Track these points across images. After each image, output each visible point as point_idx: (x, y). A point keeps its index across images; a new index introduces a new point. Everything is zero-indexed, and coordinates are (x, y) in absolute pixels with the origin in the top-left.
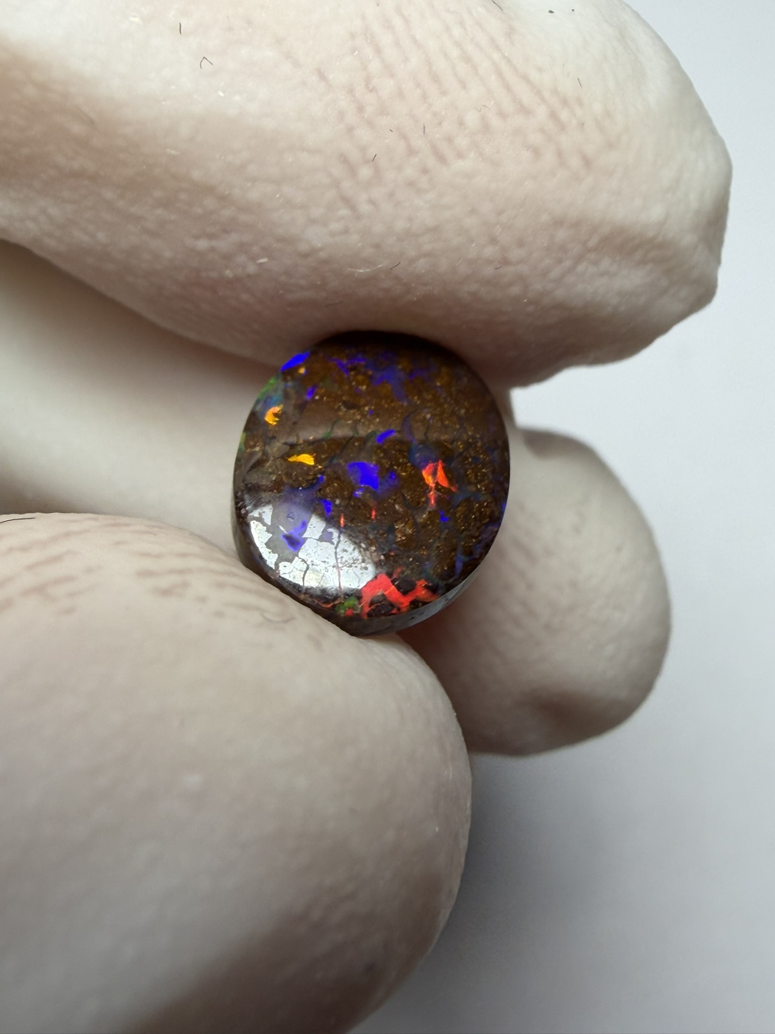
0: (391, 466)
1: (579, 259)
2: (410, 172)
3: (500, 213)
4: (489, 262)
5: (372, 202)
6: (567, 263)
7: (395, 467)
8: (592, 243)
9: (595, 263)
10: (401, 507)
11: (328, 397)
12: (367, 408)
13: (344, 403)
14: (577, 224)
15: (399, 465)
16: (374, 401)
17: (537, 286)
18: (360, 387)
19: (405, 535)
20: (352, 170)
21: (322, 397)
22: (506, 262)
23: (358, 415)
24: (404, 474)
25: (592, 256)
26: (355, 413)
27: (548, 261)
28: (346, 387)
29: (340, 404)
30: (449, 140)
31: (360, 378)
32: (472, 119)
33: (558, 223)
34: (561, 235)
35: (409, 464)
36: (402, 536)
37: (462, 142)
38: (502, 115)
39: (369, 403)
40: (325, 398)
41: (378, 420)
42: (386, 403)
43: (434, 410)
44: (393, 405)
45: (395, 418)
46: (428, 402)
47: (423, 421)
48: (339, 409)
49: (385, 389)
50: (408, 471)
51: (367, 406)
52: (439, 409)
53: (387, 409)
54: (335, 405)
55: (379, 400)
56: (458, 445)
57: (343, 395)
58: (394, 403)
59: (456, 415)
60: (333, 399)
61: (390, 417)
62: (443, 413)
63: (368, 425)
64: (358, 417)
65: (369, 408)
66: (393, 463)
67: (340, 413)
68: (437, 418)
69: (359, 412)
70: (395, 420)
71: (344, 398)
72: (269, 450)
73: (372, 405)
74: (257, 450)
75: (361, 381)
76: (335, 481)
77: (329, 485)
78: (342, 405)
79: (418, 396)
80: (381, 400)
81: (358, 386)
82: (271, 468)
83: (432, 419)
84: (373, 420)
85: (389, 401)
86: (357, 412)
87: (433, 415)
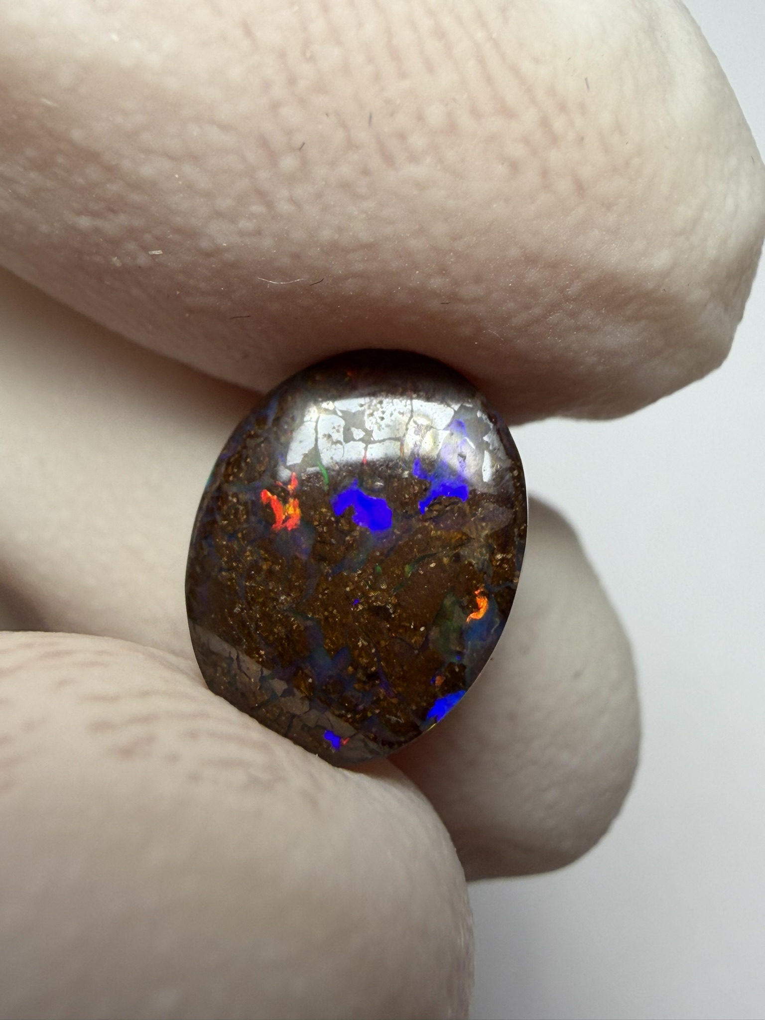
0: (337, 522)
7: (333, 519)
11: (407, 629)
12: (360, 607)
13: (387, 617)
15: (329, 523)
16: (350, 619)
18: (366, 643)
21: (417, 628)
23: (370, 598)
24: (324, 510)
26: (374, 601)
28: (383, 643)
29: (393, 616)
31: (364, 661)
35: (316, 523)
39: (357, 617)
40: (412, 627)
41: (348, 589)
42: (334, 617)
43: (274, 607)
44: (326, 613)
45: (326, 592)
46: (280, 619)
47: (291, 590)
48: (395, 606)
49: (334, 641)
50: (317, 515)
51: (360, 610)
52: (267, 609)
53: (334, 607)
54: (400, 615)
55: (344, 621)
56: (252, 556)
57: (389, 629)
58: (324, 616)
59: (248, 603)
60: (403, 624)
61: (332, 593)
62: (263, 604)
63: (360, 582)
64: (372, 594)
65: (358, 608)
66: (335, 525)
67: (394, 600)
68: (272, 594)
69: (370, 601)
70: (325, 590)
71: (388, 626)
72: (484, 552)
73: (353, 612)
74: (499, 556)
75: (364, 655)
76: (407, 500)
77: (415, 495)
78: (391, 614)
79: (291, 631)
80: (341, 620)
81: (369, 645)
82: (482, 527)
83: (278, 594)
84: (354, 589)
85: (330, 620)
86: (373, 602)
87: (277, 600)
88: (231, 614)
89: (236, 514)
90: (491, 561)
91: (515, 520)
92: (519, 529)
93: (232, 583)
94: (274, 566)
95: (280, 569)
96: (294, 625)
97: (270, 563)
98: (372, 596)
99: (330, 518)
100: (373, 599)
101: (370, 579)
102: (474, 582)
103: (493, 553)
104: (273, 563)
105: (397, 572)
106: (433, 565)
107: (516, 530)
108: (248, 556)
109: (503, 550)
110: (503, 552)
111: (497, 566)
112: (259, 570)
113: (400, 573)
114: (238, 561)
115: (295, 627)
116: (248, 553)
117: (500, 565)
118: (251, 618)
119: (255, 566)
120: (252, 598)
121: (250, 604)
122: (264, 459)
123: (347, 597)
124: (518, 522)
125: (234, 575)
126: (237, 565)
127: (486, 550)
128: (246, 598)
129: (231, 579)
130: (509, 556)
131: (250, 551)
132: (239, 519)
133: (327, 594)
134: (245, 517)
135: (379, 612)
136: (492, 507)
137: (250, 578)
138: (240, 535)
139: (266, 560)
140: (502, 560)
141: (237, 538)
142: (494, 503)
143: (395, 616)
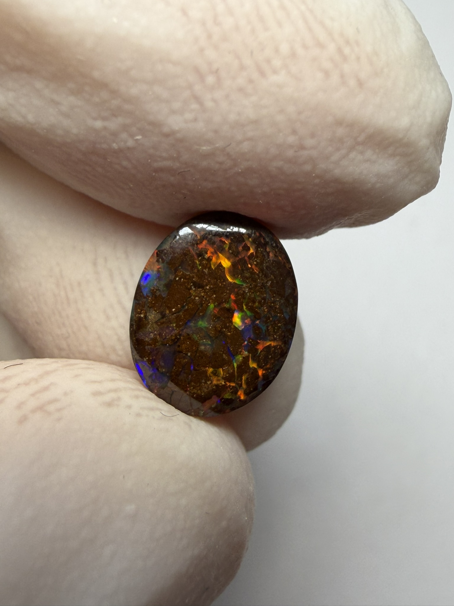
0: (222, 328)
1: (352, 149)
2: (241, 81)
3: (300, 113)
4: (291, 146)
5: (214, 101)
6: (343, 152)
8: (361, 138)
9: (362, 153)
10: (227, 356)
11: (185, 278)
12: (208, 288)
13: (194, 283)
14: (351, 125)
15: (226, 328)
17: (322, 166)
18: (204, 270)
19: (228, 374)
20: (202, 77)
21: (180, 279)
22: (302, 147)
24: (229, 334)
25: (360, 148)
27: (330, 149)
30: (268, 61)
32: (285, 48)
33: (339, 123)
34: (340, 131)
36: (227, 374)
37: (277, 63)
38: (305, 47)
39: (209, 283)
40: (182, 279)
41: (215, 296)
42: (220, 282)
43: (251, 285)
44: (224, 283)
45: (225, 294)
46: (247, 279)
47: (243, 294)
48: (191, 289)
49: (220, 270)
50: (232, 331)
51: (208, 286)
52: (254, 284)
53: (221, 287)
54: (188, 284)
55: (215, 280)
56: (264, 309)
57: (193, 277)
58: (225, 282)
59: (265, 287)
60: (187, 280)
61: (222, 293)
62: (256, 286)
63: (209, 300)
64: (202, 294)
65: (209, 287)
66: (223, 327)
67: (191, 291)
68: (252, 291)
69: (203, 290)
70: (225, 295)
71: (194, 279)
72: (149, 317)
73: (211, 285)
74: (142, 316)
75: (205, 265)
76: (188, 340)
77: (184, 343)
78: (193, 285)
79: (241, 274)
80: (217, 280)
81: (203, 270)
82: (151, 329)
83: (249, 292)
84: (211, 296)
85: (222, 280)
86: (202, 290)
87: (250, 289)
88: (272, 280)
89: (274, 329)
90: (146, 313)
91: (135, 333)
92: (133, 328)
93: (273, 295)
94: (253, 305)
95: (249, 304)
96: (240, 277)
97: (254, 306)
98: (202, 293)
99: (226, 330)
100: (202, 292)
101: (204, 301)
102: (153, 302)
103: (145, 317)
104: (253, 306)
105: (191, 305)
106: (174, 310)
107: (135, 328)
108: (266, 309)
109: (140, 318)
110: (140, 316)
111: (143, 310)
112: (260, 302)
113: (190, 305)
114: (271, 307)
115: (240, 276)
116: (266, 310)
117: (141, 311)
118: (262, 279)
119: (261, 305)
120: (262, 289)
121: (263, 286)
122: (262, 357)
123: (215, 293)
124: (134, 332)
125: (272, 299)
126: (271, 304)
127: (149, 318)
128: (265, 288)
129: (273, 297)
130: (137, 315)
131: (265, 311)
132: (272, 327)
133: (225, 293)
134: (269, 328)
135: (198, 286)
136: (147, 339)
137: (264, 299)
138: (271, 319)
139: (256, 308)
140: (141, 313)
141: (272, 317)
142: (146, 341)
143: (191, 284)
